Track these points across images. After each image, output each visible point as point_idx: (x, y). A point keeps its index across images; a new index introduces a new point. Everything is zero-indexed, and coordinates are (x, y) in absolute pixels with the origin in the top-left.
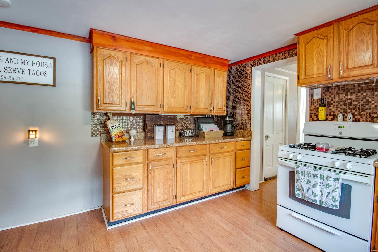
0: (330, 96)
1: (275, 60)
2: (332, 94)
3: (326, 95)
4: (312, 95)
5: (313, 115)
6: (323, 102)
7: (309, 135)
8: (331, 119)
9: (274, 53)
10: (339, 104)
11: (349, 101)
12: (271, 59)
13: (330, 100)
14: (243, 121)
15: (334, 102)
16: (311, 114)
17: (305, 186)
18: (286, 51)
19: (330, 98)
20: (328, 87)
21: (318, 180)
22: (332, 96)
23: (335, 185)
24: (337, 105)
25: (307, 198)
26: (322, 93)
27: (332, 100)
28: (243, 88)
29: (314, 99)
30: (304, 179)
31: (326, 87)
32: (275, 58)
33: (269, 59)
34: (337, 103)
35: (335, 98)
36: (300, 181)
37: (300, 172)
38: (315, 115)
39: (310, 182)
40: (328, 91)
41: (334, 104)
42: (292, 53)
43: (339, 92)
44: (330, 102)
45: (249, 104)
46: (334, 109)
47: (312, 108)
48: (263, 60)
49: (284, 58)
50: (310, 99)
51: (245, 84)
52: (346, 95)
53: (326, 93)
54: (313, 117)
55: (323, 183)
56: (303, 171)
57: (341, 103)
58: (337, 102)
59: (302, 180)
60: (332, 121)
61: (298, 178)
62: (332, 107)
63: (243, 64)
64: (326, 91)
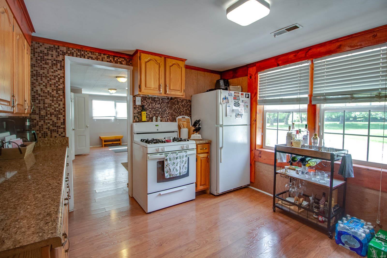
0: (147, 104)
1: (99, 60)
2: (148, 103)
3: (144, 103)
4: (134, 101)
5: (136, 117)
6: (143, 108)
7: (137, 134)
8: (148, 120)
9: (99, 52)
10: (152, 110)
11: (157, 109)
12: (94, 57)
13: (147, 107)
14: (49, 125)
15: (149, 108)
16: (134, 116)
17: (172, 167)
18: (111, 55)
19: (147, 105)
20: (145, 97)
21: (179, 160)
22: (148, 104)
23: (186, 160)
24: (151, 111)
25: (173, 175)
26: (142, 101)
27: (148, 107)
28: (49, 79)
29: (136, 104)
30: (171, 163)
31: (144, 97)
32: (99, 57)
33: (90, 55)
34: (151, 110)
35: (149, 106)
36: (168, 166)
37: (168, 159)
38: (137, 118)
39: (175, 163)
40: (145, 100)
41: (149, 110)
42: (117, 60)
43: (152, 102)
44: (147, 108)
45: (61, 103)
46: (149, 114)
47: (135, 112)
48: (83, 53)
49: (109, 62)
50: (133, 104)
51: (51, 74)
52: (156, 105)
53: (144, 101)
54: (136, 119)
55: (181, 161)
56: (170, 158)
57: (153, 110)
58: (151, 108)
59: (170, 164)
60: (148, 122)
61: (167, 164)
62: (148, 112)
63: (47, 46)
64: (144, 100)
